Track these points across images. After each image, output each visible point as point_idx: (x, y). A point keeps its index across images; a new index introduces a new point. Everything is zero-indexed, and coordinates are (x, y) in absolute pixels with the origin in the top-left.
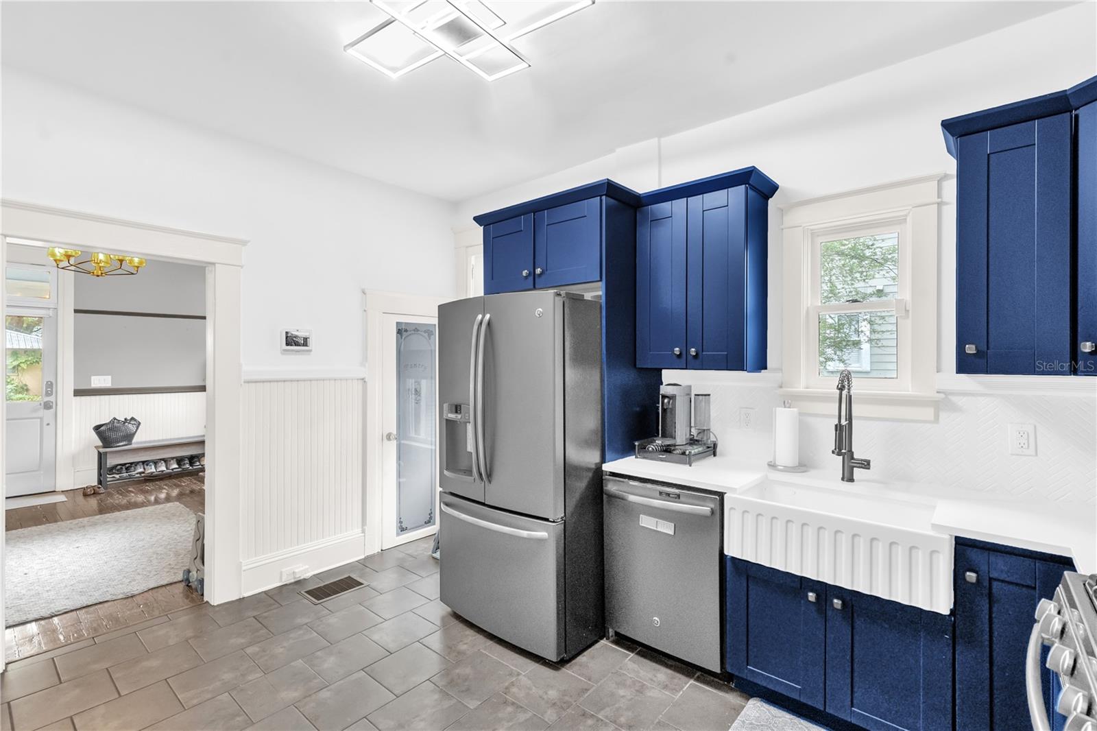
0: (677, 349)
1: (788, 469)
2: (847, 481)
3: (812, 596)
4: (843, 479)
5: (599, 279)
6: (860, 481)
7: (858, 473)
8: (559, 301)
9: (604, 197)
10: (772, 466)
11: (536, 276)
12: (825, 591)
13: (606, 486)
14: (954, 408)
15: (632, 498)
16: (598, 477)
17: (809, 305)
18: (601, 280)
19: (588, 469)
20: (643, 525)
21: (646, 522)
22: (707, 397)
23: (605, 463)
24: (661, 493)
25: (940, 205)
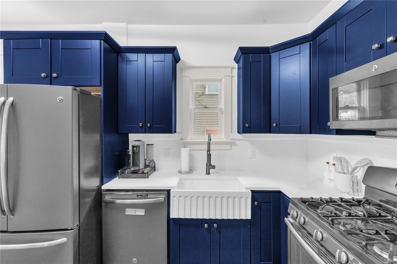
0: (141, 124)
1: (186, 173)
2: (208, 174)
3: (206, 225)
4: (206, 174)
5: (99, 85)
6: (212, 173)
7: (211, 171)
8: (76, 94)
9: (102, 41)
10: (180, 172)
11: (52, 78)
12: (211, 222)
13: (104, 198)
14: (235, 145)
15: (118, 201)
16: (99, 193)
17: (191, 108)
18: (100, 86)
19: (93, 190)
20: (127, 214)
21: (129, 212)
22: (152, 145)
23: (103, 185)
24: (138, 196)
25: (232, 77)
